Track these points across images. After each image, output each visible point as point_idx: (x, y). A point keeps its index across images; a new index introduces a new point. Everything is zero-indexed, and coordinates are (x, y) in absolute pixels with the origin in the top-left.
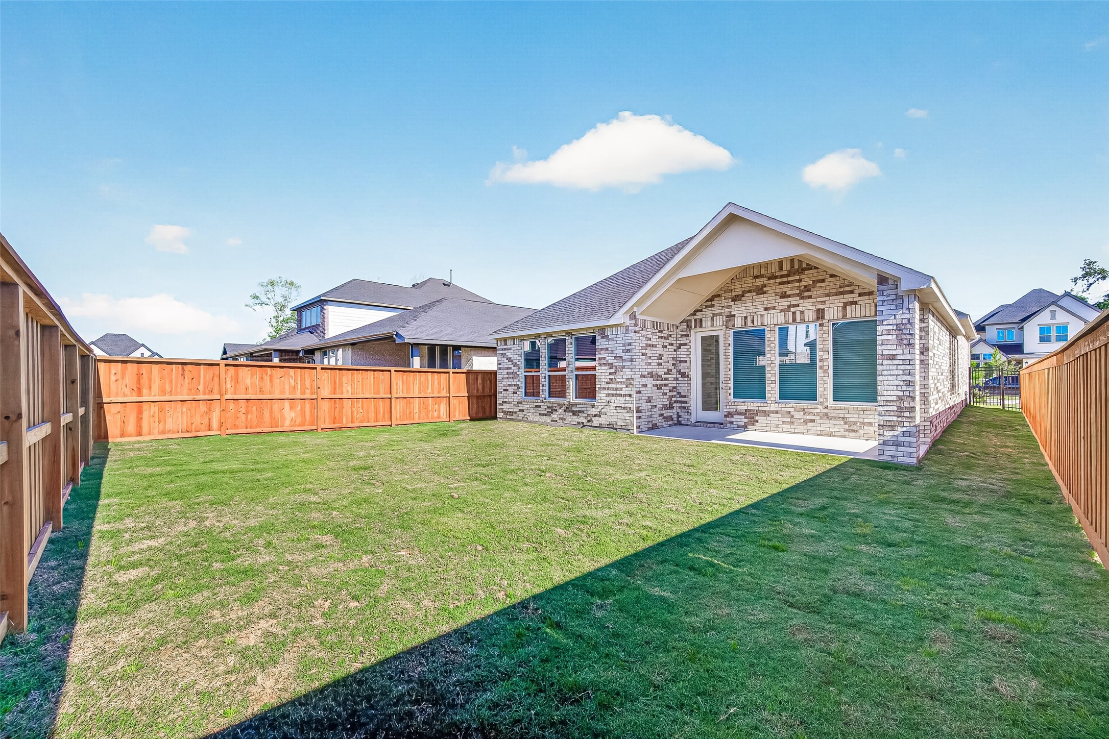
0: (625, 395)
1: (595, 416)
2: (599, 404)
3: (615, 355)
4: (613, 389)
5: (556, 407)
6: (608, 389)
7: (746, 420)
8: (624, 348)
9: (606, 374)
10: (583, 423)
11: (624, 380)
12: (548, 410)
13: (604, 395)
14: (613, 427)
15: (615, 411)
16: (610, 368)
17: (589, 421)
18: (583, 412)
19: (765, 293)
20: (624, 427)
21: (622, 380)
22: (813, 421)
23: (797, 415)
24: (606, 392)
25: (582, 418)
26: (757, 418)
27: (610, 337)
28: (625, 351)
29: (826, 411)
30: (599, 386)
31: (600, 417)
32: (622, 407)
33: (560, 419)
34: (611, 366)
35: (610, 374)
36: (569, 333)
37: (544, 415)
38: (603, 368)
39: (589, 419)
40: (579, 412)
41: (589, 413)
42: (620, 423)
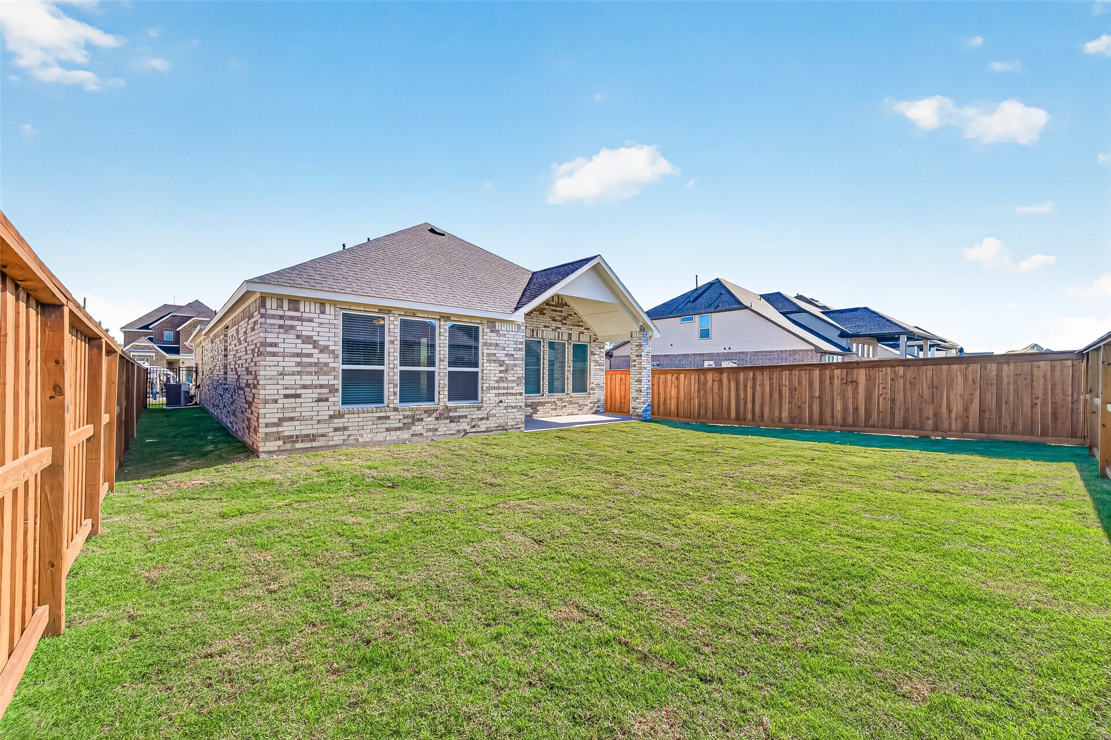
0: (516, 394)
1: (482, 419)
2: (487, 405)
3: (506, 352)
4: (504, 388)
5: (420, 415)
6: (499, 388)
7: (532, 411)
8: (515, 346)
9: (496, 372)
10: (465, 430)
11: (515, 378)
12: (405, 421)
13: (493, 395)
14: (503, 428)
15: (505, 411)
16: (501, 366)
17: (474, 427)
18: (466, 417)
19: (544, 314)
20: (514, 427)
21: (513, 379)
22: (565, 406)
23: (559, 403)
24: (496, 392)
25: (463, 424)
26: (538, 408)
27: (501, 332)
28: (517, 349)
29: (571, 399)
30: (487, 385)
31: (488, 419)
32: (512, 406)
33: (429, 430)
34: (502, 363)
35: (501, 372)
36: (446, 317)
37: (396, 429)
38: (492, 365)
39: (474, 423)
40: (460, 417)
41: (474, 417)
42: (511, 423)
